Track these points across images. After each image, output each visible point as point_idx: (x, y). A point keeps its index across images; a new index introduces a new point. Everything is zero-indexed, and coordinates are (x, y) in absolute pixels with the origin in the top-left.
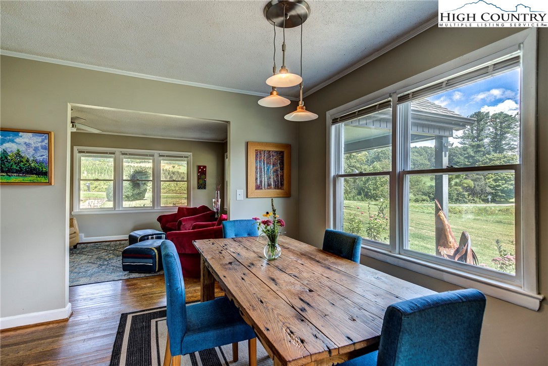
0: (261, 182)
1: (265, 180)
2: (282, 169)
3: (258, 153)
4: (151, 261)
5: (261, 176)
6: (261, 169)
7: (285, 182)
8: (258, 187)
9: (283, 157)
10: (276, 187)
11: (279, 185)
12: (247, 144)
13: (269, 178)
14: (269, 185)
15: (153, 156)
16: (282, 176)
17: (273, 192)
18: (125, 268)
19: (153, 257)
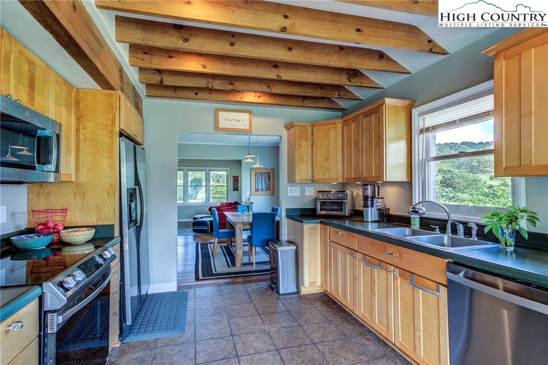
0: (258, 188)
1: (260, 186)
2: (269, 181)
3: (256, 174)
4: (206, 227)
5: (258, 185)
6: (258, 181)
7: (271, 188)
8: (257, 190)
9: (270, 175)
10: (266, 190)
11: (268, 189)
12: (251, 169)
13: (262, 186)
14: (262, 189)
15: (205, 170)
16: (269, 185)
17: (264, 192)
18: (194, 231)
19: (208, 225)
